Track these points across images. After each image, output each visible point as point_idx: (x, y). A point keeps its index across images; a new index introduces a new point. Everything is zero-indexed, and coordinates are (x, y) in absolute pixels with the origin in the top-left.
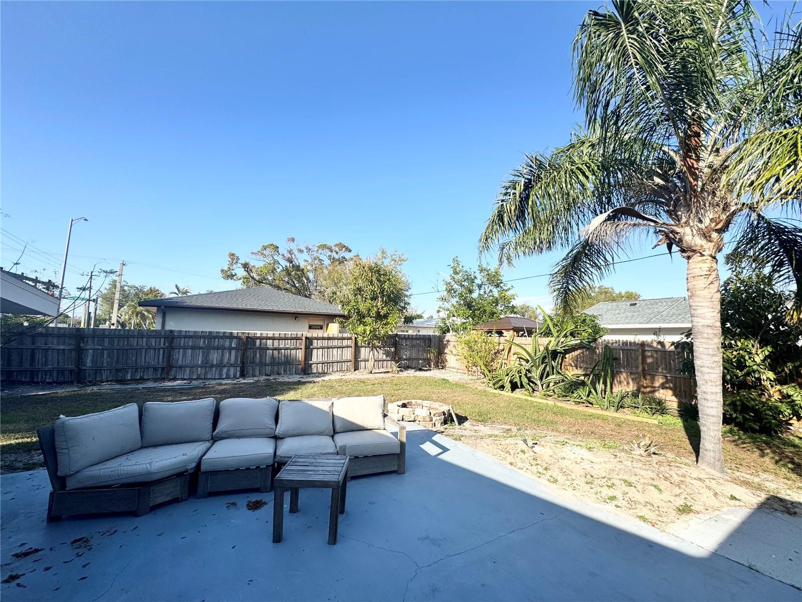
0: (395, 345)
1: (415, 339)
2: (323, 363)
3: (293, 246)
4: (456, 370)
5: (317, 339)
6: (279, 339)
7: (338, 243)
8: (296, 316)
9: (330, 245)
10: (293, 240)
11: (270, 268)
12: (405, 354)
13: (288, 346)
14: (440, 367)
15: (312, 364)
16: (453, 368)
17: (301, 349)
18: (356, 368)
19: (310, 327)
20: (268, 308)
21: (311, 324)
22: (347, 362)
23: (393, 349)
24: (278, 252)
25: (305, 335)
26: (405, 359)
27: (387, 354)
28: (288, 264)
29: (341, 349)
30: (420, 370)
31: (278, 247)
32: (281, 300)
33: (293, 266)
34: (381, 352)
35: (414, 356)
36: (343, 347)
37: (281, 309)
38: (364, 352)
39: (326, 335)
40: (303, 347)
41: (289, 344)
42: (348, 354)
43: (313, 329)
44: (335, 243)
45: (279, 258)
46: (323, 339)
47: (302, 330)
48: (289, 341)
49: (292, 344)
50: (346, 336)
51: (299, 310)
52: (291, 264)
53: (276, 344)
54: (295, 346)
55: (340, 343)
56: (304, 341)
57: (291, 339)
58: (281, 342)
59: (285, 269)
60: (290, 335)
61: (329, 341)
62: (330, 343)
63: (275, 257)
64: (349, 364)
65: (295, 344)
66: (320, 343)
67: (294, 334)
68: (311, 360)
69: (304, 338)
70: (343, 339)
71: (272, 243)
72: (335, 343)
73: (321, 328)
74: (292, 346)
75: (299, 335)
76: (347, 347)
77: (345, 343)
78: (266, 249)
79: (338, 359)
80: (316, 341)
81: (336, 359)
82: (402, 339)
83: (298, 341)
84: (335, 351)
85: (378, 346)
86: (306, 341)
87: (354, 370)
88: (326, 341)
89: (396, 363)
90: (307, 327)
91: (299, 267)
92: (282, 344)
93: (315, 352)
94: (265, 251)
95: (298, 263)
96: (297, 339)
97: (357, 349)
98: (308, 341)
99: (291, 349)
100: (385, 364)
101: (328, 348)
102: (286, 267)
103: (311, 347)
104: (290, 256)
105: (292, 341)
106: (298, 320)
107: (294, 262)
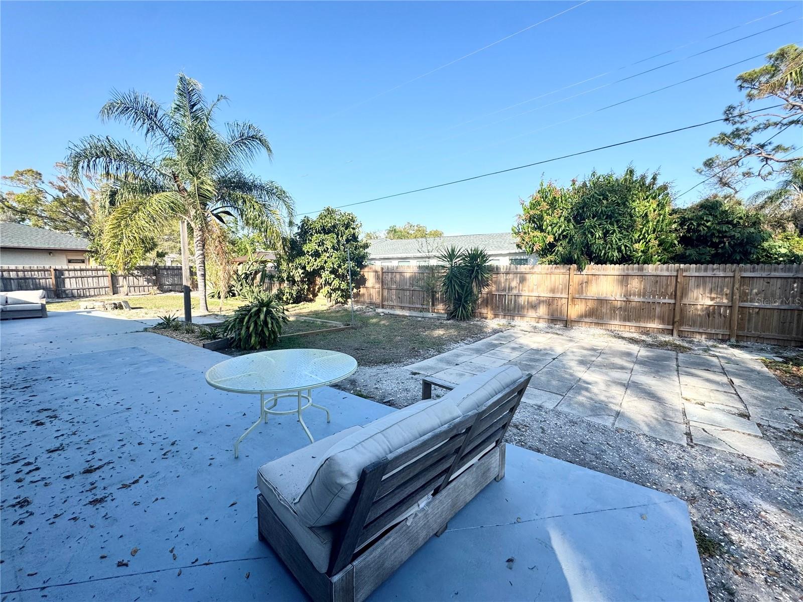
0: (156, 274)
2: (78, 290)
5: (69, 270)
8: (50, 252)
11: (32, 197)
12: (167, 281)
13: (35, 276)
15: (65, 290)
17: (51, 278)
18: (115, 292)
19: (70, 261)
20: (12, 245)
21: (69, 258)
23: (154, 278)
24: (40, 179)
25: (53, 267)
26: (167, 285)
27: (148, 281)
28: (60, 194)
29: (97, 278)
31: (40, 174)
32: (33, 236)
33: (69, 195)
34: (141, 279)
36: (99, 277)
37: (29, 246)
38: (122, 281)
39: (84, 267)
40: (53, 277)
42: (106, 282)
43: (72, 262)
45: (45, 187)
46: (81, 270)
47: (61, 263)
48: (36, 273)
49: (40, 275)
50: (101, 267)
51: (52, 247)
52: (65, 195)
53: (21, 274)
54: (43, 276)
55: (94, 273)
56: (53, 272)
57: (38, 271)
58: (26, 273)
59: (57, 199)
60: (36, 268)
61: (82, 272)
62: (84, 274)
63: (38, 185)
64: (106, 289)
65: (43, 274)
66: (72, 274)
67: (41, 267)
68: (64, 287)
69: (52, 270)
70: (97, 270)
71: (29, 168)
72: (89, 273)
73: (83, 262)
74: (40, 277)
75: (47, 267)
76: (103, 277)
77: (100, 273)
78: (22, 175)
79: (95, 286)
80: (67, 272)
81: (92, 286)
82: (162, 269)
83: (46, 272)
84: (90, 280)
85: (137, 276)
86: (55, 272)
87: (114, 294)
88: (79, 272)
89: (155, 288)
90: (65, 261)
91: (77, 197)
92: (28, 275)
93: (67, 281)
94: (21, 178)
95: (77, 193)
96: (45, 270)
97: (114, 277)
98: (57, 272)
99: (40, 279)
100: (146, 288)
101: (82, 278)
102: (58, 196)
103: (62, 277)
104: (62, 185)
105: (40, 272)
106: (54, 256)
107: (70, 192)
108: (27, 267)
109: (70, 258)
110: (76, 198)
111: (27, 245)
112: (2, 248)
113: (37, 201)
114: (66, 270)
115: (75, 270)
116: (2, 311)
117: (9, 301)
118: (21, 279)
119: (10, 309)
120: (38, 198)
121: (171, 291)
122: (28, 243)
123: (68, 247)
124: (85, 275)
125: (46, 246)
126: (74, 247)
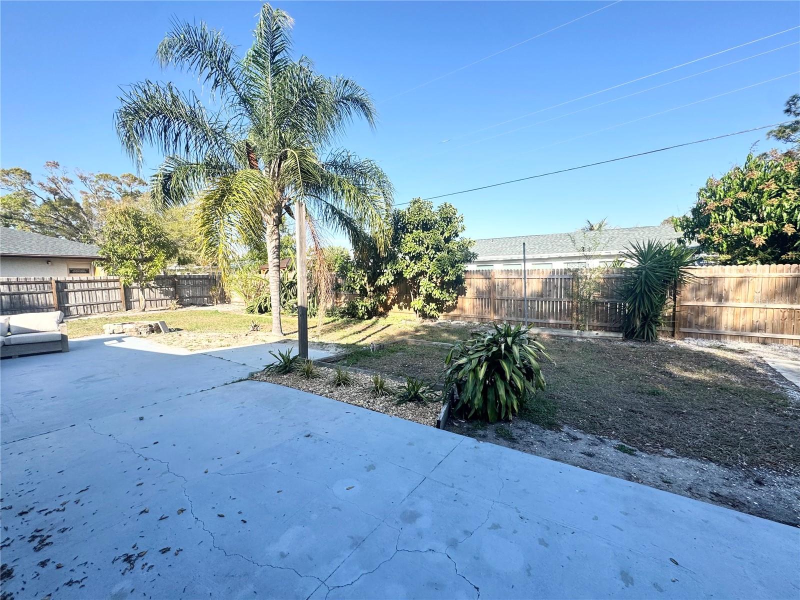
0: (174, 285)
1: (198, 279)
2: (84, 306)
3: (58, 173)
4: (238, 304)
5: (73, 282)
6: (18, 284)
7: (126, 173)
8: (48, 260)
9: (116, 175)
10: (56, 165)
11: (20, 199)
12: (187, 293)
13: (32, 290)
14: (227, 302)
15: (68, 307)
16: (236, 302)
17: (52, 292)
18: (128, 308)
19: (71, 271)
21: (71, 267)
22: (117, 302)
23: (172, 289)
24: (30, 180)
25: (55, 278)
26: (187, 298)
27: (166, 293)
28: (52, 197)
29: (107, 291)
30: (204, 305)
31: (29, 174)
32: (25, 243)
33: (61, 198)
34: (158, 291)
35: (198, 294)
36: (109, 289)
37: (22, 252)
38: (136, 293)
39: (91, 278)
40: (54, 290)
41: (33, 288)
42: (118, 295)
43: (75, 273)
44: (123, 174)
45: (35, 188)
46: (88, 282)
47: (61, 274)
48: (33, 286)
49: (38, 288)
50: (111, 278)
51: (51, 254)
52: (57, 197)
53: (14, 289)
54: (42, 290)
55: (104, 285)
56: (54, 285)
57: (36, 283)
58: (20, 286)
59: (47, 202)
60: (32, 280)
61: (89, 284)
62: (91, 286)
63: (27, 186)
64: (118, 304)
65: (42, 288)
66: (77, 286)
67: (39, 278)
68: (68, 303)
69: (53, 282)
70: (108, 281)
71: (17, 167)
72: (98, 285)
73: (87, 271)
74: (38, 291)
75: (47, 279)
76: (115, 289)
77: (111, 285)
78: (8, 174)
79: (105, 301)
80: (71, 284)
81: (101, 301)
82: (182, 279)
83: (46, 285)
84: (99, 293)
85: (153, 287)
86: (57, 285)
87: (127, 310)
88: (86, 284)
89: (175, 302)
90: (66, 271)
91: (71, 200)
92: (23, 288)
93: (71, 295)
94: (7, 178)
95: (69, 196)
96: (44, 283)
97: (127, 290)
98: (59, 284)
99: (37, 294)
100: (164, 302)
101: (89, 291)
102: (49, 199)
103: (66, 290)
104: (54, 186)
105: (37, 285)
106: (52, 265)
107: (62, 194)
108: (22, 279)
109: (73, 267)
110: (69, 202)
111: (20, 251)
112: (2, 256)
113: (24, 204)
114: (71, 282)
115: (81, 282)
116: (4, 345)
117: (12, 330)
118: (14, 294)
119: (17, 342)
120: (26, 200)
121: (192, 304)
122: (20, 249)
123: (70, 254)
124: (93, 287)
125: (44, 253)
126: (77, 254)
